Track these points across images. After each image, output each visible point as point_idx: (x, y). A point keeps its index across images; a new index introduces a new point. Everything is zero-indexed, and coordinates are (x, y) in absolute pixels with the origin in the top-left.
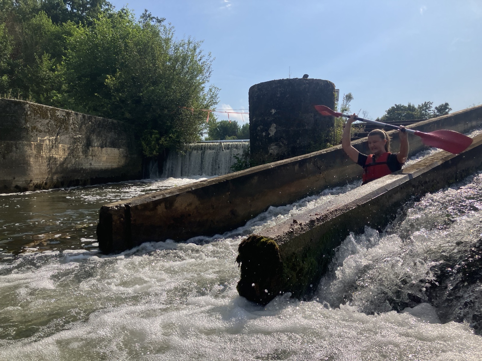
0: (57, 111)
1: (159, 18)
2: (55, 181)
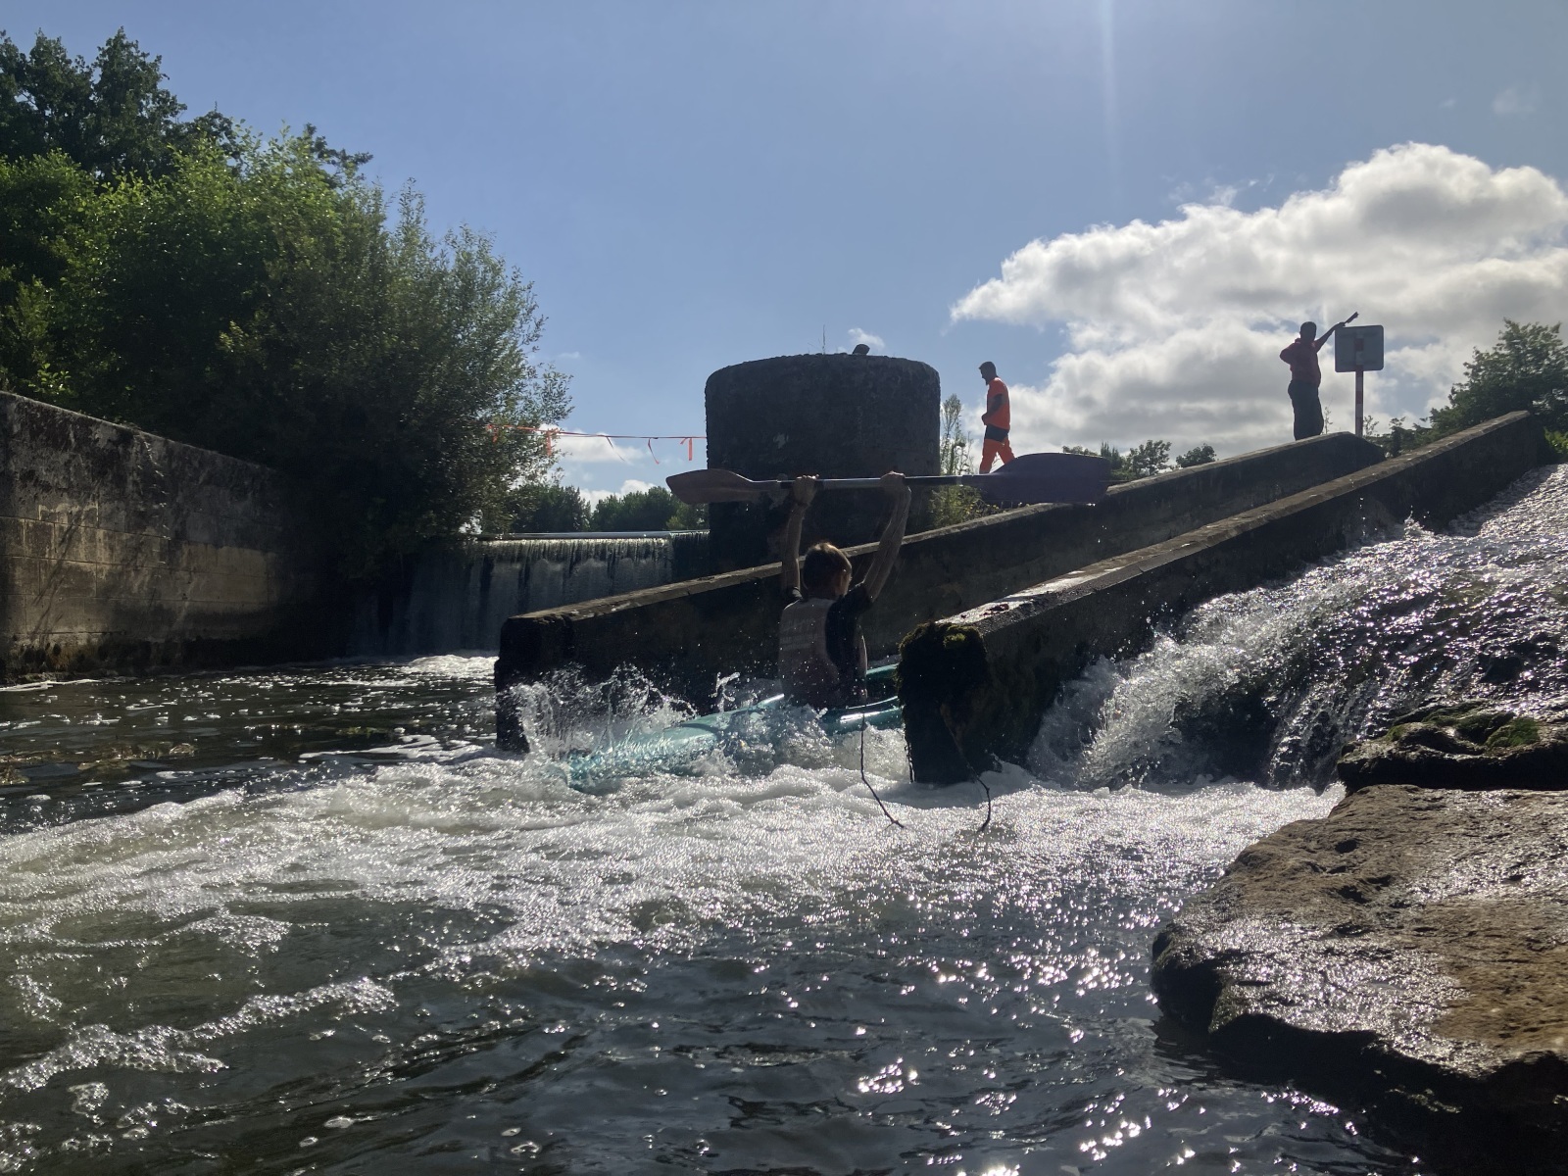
0: (93, 428)
1: (351, 153)
2: (83, 642)
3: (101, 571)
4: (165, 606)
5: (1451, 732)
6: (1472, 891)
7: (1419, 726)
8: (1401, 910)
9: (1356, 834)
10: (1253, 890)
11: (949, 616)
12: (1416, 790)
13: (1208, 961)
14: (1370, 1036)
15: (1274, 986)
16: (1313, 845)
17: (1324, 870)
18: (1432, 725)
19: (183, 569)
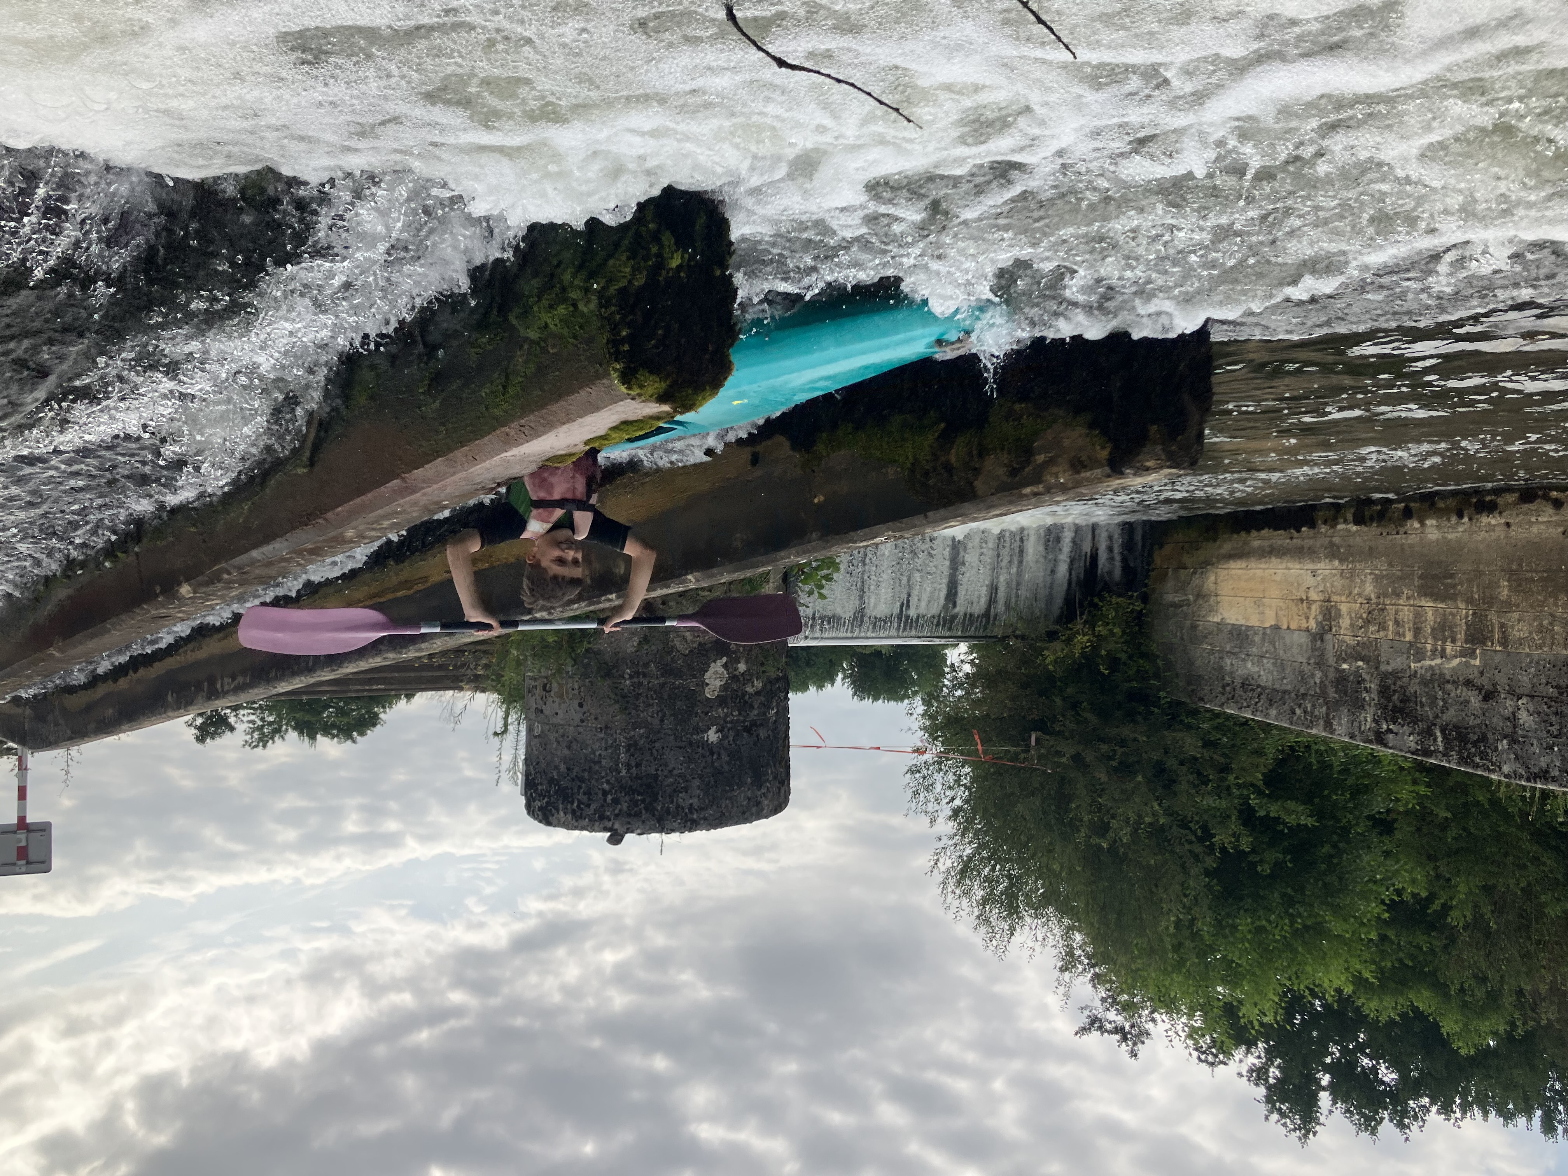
2: (1429, 522)
3: (1408, 598)
4: (1336, 563)
19: (1315, 601)
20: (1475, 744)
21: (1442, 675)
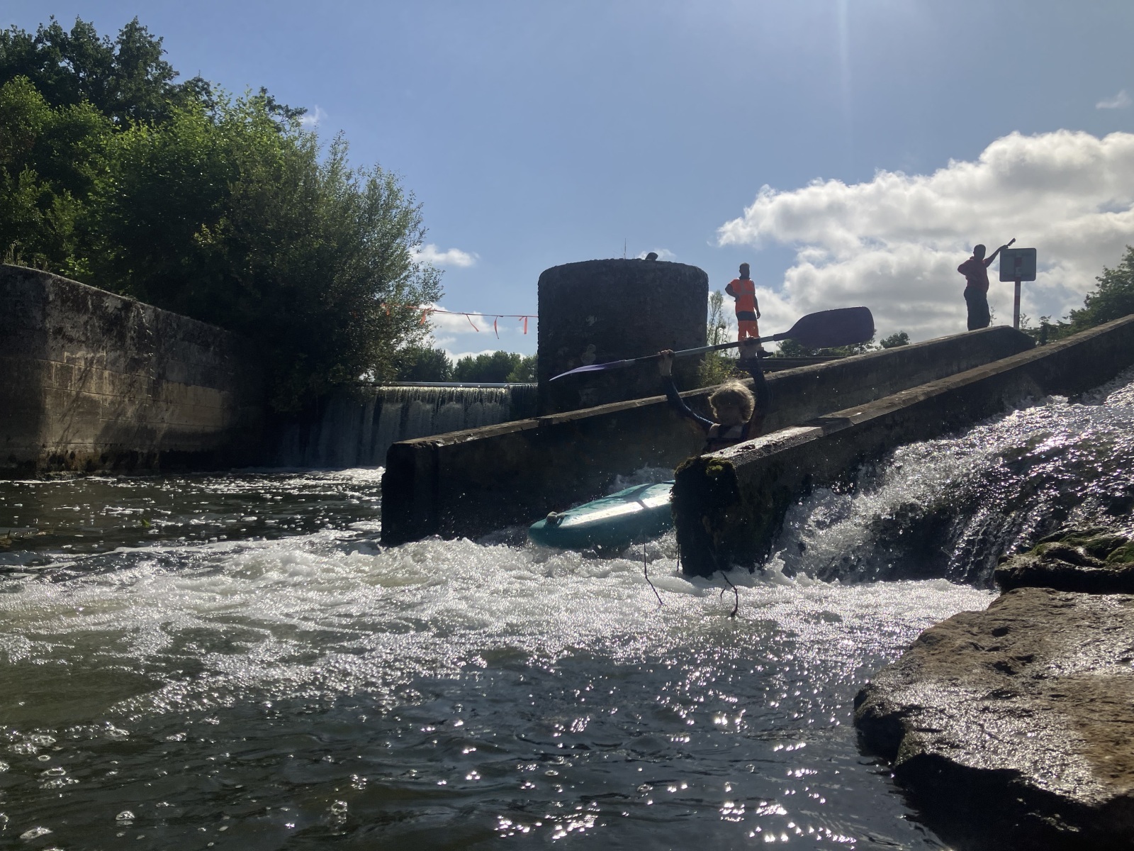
0: (105, 299)
1: (289, 108)
2: (90, 450)
3: (106, 400)
4: (149, 427)
5: (1081, 550)
6: (1093, 669)
7: (1057, 544)
8: (1040, 681)
9: (1010, 623)
10: (929, 662)
11: (709, 452)
12: (1053, 592)
13: (895, 713)
14: (1015, 773)
15: (944, 733)
16: (975, 630)
17: (983, 649)
18: (1067, 545)
19: (163, 401)
20: (68, 299)
21: (87, 347)
